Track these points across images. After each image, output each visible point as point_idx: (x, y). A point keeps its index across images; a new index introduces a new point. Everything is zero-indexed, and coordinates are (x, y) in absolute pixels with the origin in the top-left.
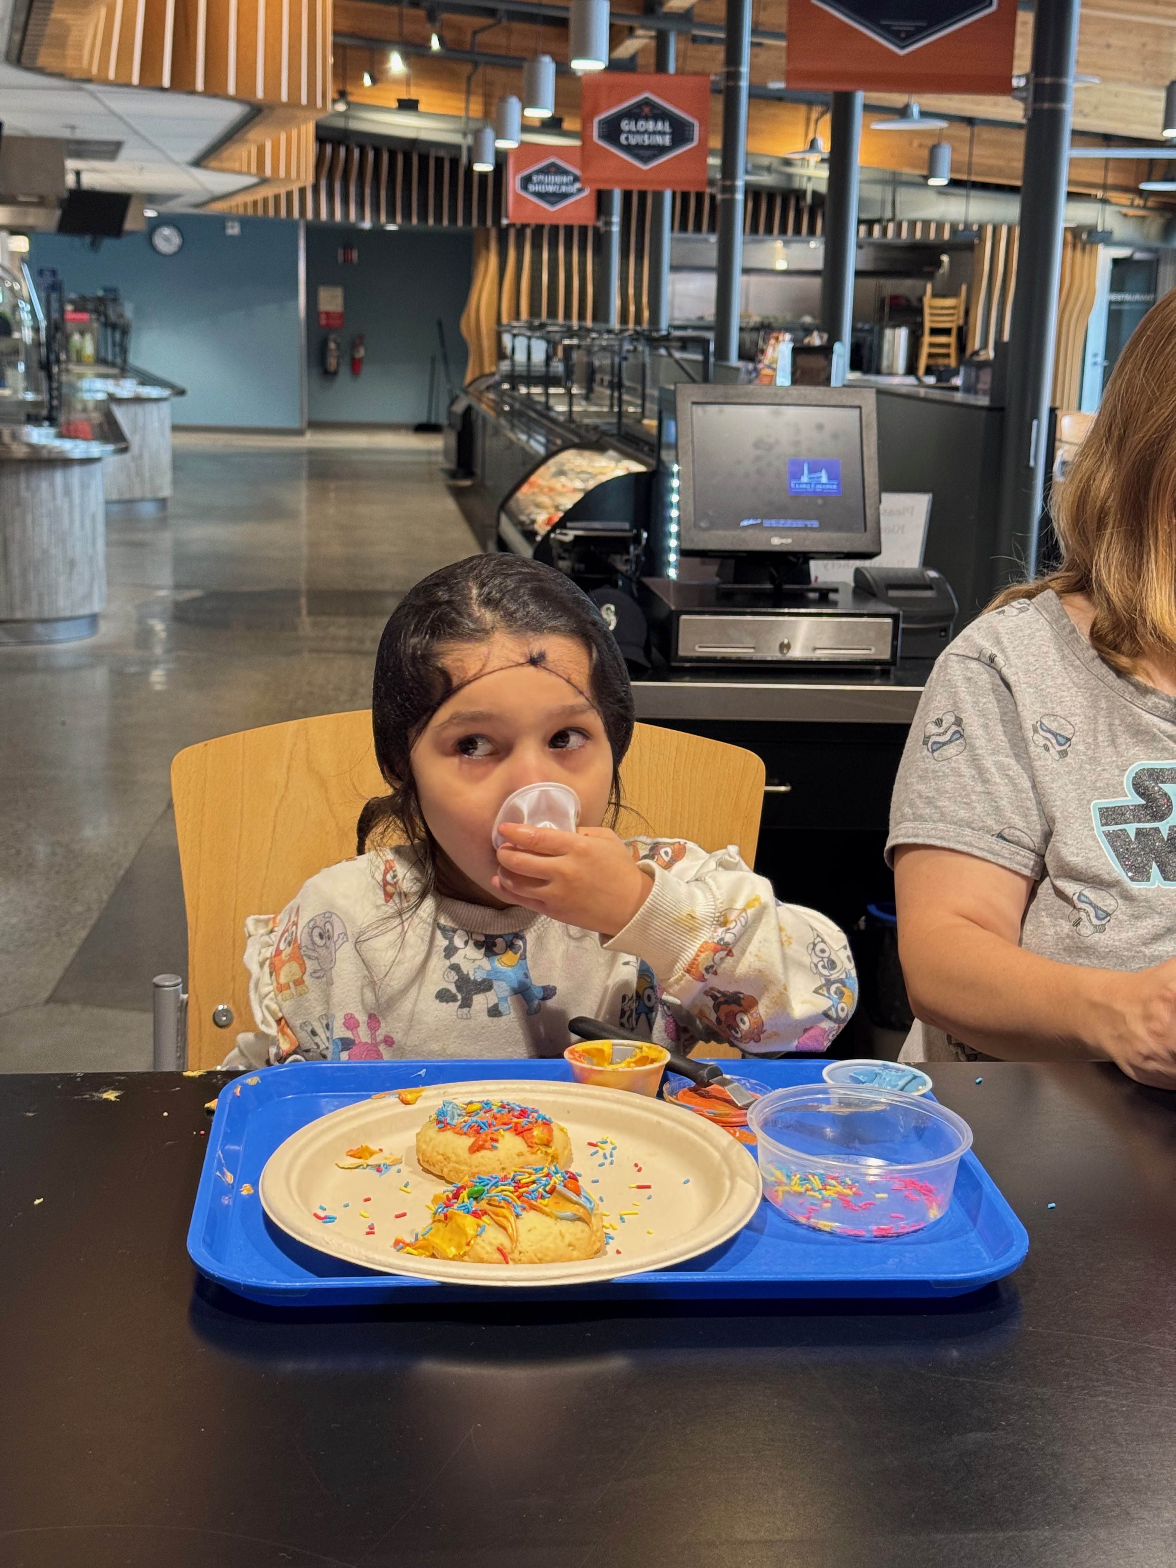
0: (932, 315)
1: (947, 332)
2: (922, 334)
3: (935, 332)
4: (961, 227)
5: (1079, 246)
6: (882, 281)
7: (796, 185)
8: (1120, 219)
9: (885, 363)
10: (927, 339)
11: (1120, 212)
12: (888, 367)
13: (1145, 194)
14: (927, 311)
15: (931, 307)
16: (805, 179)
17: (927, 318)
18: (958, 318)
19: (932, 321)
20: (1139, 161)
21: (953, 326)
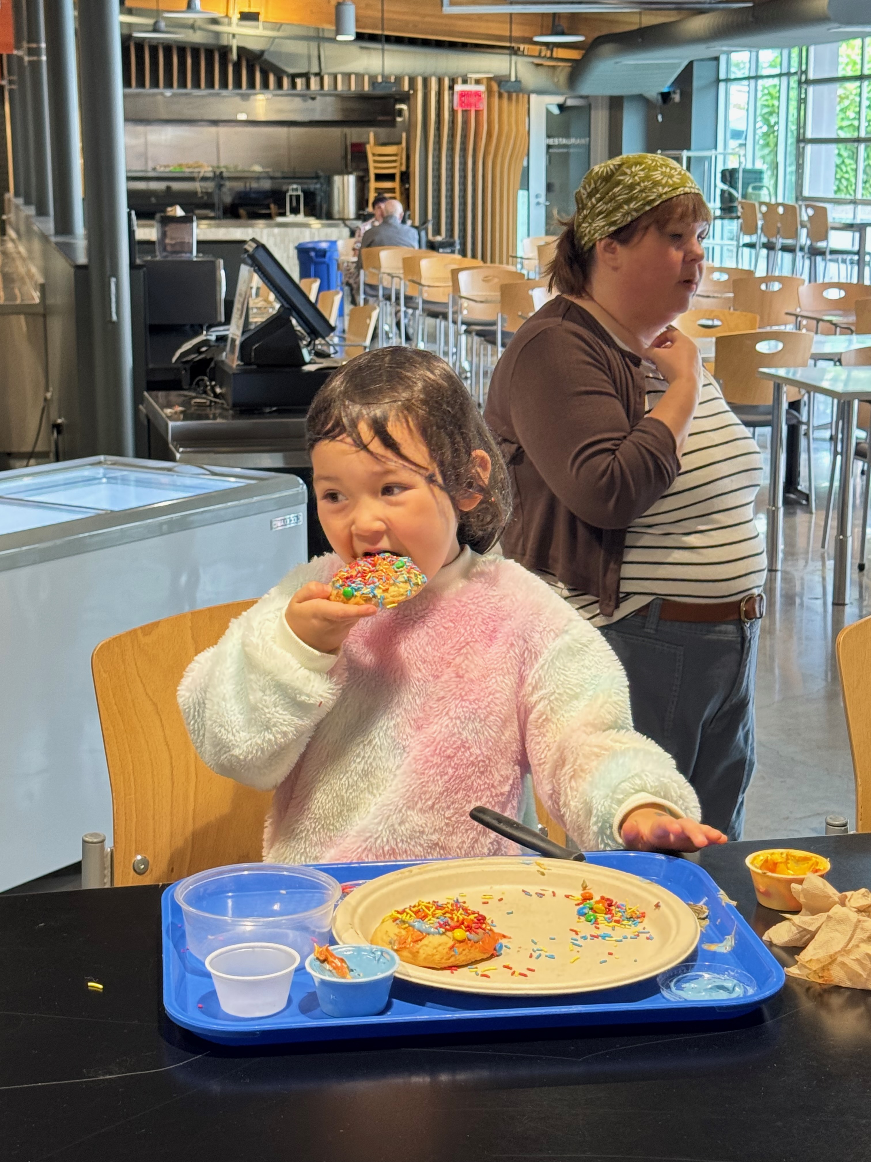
0: (375, 161)
1: (390, 177)
2: (369, 181)
3: (379, 177)
4: (380, 80)
5: (505, 95)
6: (347, 130)
7: (224, 42)
8: (533, 67)
9: (336, 208)
10: (373, 185)
11: (533, 63)
12: (339, 212)
13: (551, 46)
14: (371, 158)
15: (374, 155)
16: (231, 36)
17: (371, 165)
18: (401, 164)
19: (376, 168)
20: (543, 15)
21: (397, 172)
